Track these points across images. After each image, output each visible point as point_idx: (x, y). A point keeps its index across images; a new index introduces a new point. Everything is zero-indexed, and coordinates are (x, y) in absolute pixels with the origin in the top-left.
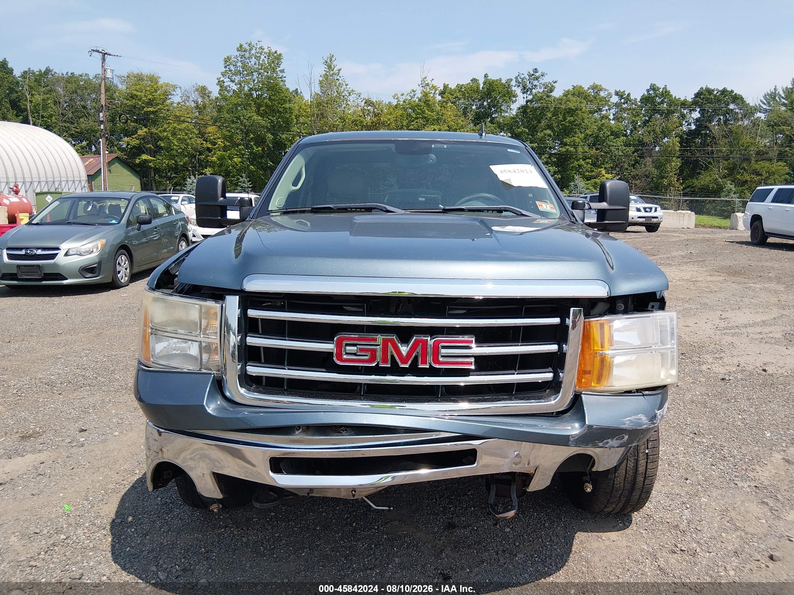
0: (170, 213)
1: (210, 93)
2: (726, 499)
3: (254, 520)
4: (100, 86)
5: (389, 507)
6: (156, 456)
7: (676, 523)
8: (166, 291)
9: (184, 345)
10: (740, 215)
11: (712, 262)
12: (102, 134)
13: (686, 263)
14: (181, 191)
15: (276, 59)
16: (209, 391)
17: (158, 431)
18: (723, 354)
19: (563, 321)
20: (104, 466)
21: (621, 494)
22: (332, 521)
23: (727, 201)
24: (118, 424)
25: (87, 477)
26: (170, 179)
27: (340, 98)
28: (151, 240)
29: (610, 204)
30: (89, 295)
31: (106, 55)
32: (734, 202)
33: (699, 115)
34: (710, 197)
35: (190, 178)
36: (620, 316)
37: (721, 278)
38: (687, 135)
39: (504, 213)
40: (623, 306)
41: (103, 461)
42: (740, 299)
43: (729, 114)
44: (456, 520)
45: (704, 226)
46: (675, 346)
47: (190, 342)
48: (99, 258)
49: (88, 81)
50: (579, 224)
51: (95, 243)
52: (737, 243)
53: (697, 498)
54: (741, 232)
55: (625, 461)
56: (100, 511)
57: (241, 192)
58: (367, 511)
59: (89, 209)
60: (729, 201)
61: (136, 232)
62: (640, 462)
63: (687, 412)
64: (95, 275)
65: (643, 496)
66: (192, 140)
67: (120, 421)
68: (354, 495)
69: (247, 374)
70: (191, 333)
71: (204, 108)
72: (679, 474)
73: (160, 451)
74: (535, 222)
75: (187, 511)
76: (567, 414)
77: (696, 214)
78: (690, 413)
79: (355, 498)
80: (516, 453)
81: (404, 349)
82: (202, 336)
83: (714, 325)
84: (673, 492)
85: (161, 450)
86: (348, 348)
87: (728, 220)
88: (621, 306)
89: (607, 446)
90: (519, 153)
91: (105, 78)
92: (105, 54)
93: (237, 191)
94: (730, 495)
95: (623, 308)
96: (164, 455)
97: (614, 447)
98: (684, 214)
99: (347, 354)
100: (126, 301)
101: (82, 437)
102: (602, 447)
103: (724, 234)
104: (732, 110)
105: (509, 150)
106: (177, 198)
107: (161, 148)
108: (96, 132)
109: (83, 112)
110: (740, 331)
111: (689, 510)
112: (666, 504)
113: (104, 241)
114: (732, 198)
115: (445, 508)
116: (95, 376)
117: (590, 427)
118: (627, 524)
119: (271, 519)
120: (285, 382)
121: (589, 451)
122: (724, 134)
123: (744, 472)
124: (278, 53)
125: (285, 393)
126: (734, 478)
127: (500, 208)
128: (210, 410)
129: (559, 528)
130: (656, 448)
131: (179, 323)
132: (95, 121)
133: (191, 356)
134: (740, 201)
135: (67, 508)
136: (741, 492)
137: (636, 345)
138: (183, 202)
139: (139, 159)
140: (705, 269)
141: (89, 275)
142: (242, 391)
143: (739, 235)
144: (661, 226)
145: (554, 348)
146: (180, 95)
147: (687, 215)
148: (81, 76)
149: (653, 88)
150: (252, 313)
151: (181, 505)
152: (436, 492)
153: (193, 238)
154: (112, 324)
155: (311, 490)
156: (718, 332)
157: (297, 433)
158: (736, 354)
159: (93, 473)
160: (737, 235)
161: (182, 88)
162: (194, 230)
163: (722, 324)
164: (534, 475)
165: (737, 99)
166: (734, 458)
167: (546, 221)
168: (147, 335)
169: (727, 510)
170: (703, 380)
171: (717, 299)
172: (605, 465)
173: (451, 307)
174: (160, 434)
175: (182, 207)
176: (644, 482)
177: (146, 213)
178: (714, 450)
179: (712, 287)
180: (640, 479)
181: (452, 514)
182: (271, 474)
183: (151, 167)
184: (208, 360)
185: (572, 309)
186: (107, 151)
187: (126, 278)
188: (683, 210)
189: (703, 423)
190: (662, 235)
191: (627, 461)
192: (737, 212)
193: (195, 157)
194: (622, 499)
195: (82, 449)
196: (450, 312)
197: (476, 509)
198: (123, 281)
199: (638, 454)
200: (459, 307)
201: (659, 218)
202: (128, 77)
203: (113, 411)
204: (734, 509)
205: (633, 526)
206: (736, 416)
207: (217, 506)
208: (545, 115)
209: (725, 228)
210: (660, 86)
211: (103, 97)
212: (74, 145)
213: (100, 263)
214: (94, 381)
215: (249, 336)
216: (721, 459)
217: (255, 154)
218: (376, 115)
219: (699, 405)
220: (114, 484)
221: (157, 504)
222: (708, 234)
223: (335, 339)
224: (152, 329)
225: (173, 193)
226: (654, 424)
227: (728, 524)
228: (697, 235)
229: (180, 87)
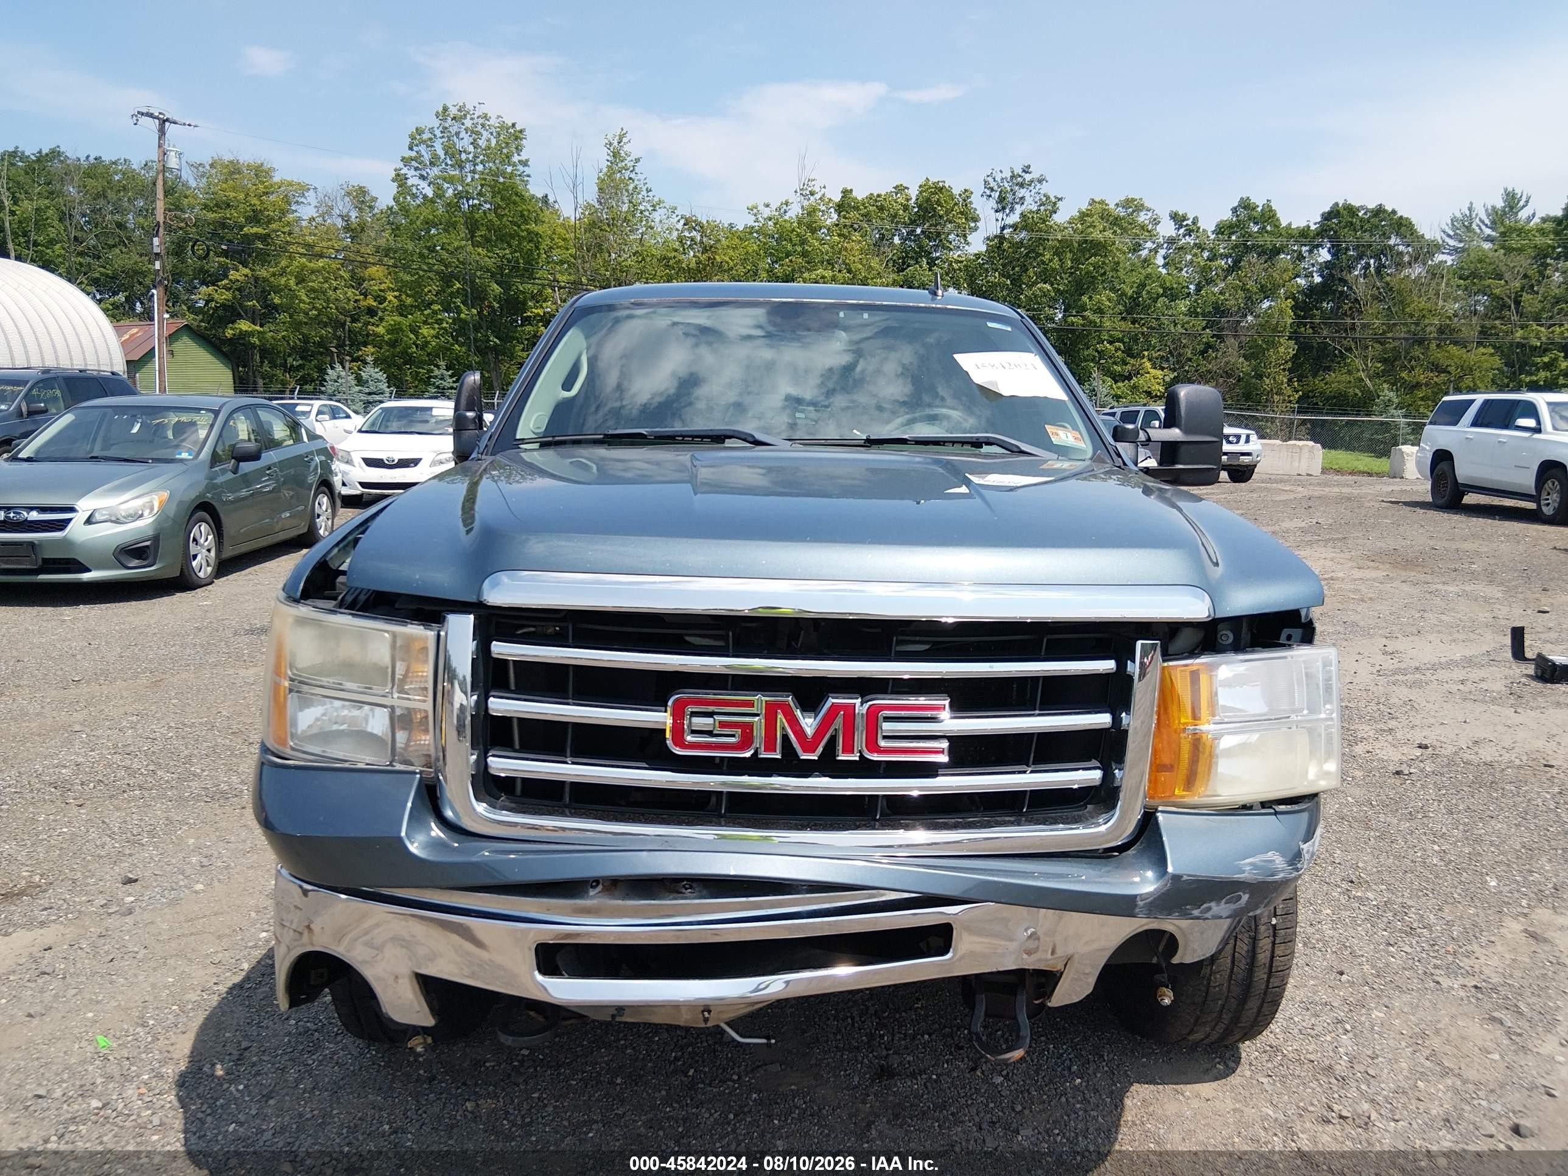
0: (298, 439)
1: (375, 199)
2: (1421, 1013)
3: (488, 1064)
4: (154, 184)
5: (768, 1038)
6: (295, 940)
7: (1327, 1063)
8: (320, 603)
9: (356, 713)
10: (1406, 449)
11: (1360, 541)
12: (158, 279)
13: (1310, 543)
14: (316, 394)
15: (514, 137)
16: (412, 808)
17: (301, 887)
18: (1392, 724)
19: (1121, 666)
20: (177, 955)
21: (1223, 1006)
22: (646, 1066)
23: (1382, 423)
24: (202, 866)
25: (141, 978)
26: (291, 369)
27: (634, 216)
28: (259, 492)
29: (1186, 431)
30: (134, 603)
31: (167, 124)
32: (1397, 426)
33: (1329, 257)
34: (1348, 415)
35: (333, 368)
36: (1232, 657)
37: (1380, 574)
38: (1306, 295)
39: (986, 449)
40: (1231, 636)
41: (173, 944)
42: (1417, 615)
43: (1385, 256)
44: (895, 1061)
45: (1338, 472)
46: (1334, 715)
47: (367, 708)
48: (156, 529)
49: (130, 175)
50: (1130, 471)
51: (146, 499)
52: (1406, 504)
53: (1364, 1011)
54: (1412, 482)
55: (1232, 942)
56: (171, 1049)
57: (436, 398)
58: (715, 1043)
59: (135, 430)
60: (1387, 423)
61: (230, 475)
62: (1261, 944)
63: (1334, 838)
64: (145, 563)
65: (1266, 1009)
66: (338, 292)
67: (205, 862)
68: (706, 1020)
69: (488, 773)
70: (370, 688)
71: (363, 230)
72: (1325, 963)
73: (306, 932)
74: (1044, 466)
75: (350, 1046)
76: (1129, 852)
77: (1324, 447)
78: (1338, 841)
79: (710, 1024)
80: (1029, 932)
81: (809, 724)
82: (396, 695)
83: (1373, 665)
84: (1318, 999)
85: (308, 927)
86: (695, 720)
87: (1384, 459)
88: (1227, 636)
89: (1208, 915)
90: (1009, 329)
91: (165, 169)
92: (164, 121)
93: (427, 395)
94: (1427, 1004)
95: (1231, 640)
96: (314, 938)
97: (1221, 917)
98: (1301, 448)
99: (693, 732)
100: (208, 615)
101: (130, 895)
102: (1198, 918)
103: (1378, 487)
104: (1391, 248)
105: (990, 325)
106: (307, 409)
107: (276, 308)
108: (144, 274)
109: (120, 235)
110: (1423, 677)
111: (1350, 1035)
112: (1304, 1024)
113: (166, 495)
114: (1393, 416)
115: (871, 1037)
116: (151, 768)
117: (1176, 878)
118: (1232, 1065)
119: (522, 1062)
120: (567, 789)
121: (1170, 925)
122: (1376, 292)
123: (1450, 958)
124: (518, 127)
125: (567, 811)
126: (1432, 971)
127: (978, 438)
128: (414, 848)
129: (1099, 1075)
130: (1291, 914)
131: (349, 668)
132: (141, 255)
133: (372, 737)
134: (1409, 424)
135: (102, 1043)
136: (1447, 998)
137: (1257, 712)
138: (320, 416)
139: (232, 329)
140: (1347, 555)
141: (135, 563)
142: (481, 808)
143: (1409, 488)
144: (1256, 470)
145: (1103, 719)
146: (314, 203)
147: (1306, 450)
148: (115, 163)
149: (1246, 205)
150: (500, 649)
151: (337, 1034)
152: (851, 1004)
153: (344, 488)
154: (183, 663)
155: (620, 1009)
156: (1382, 680)
157: (592, 892)
158: (1418, 723)
159: (155, 969)
160: (1405, 488)
161: (320, 189)
162: (344, 473)
163: (1389, 664)
164: (1062, 973)
165: (1402, 226)
166: (1431, 930)
167: (1066, 465)
168: (282, 693)
169: (1424, 1035)
170: (1359, 774)
171: (1376, 614)
172: (1194, 951)
173: (901, 638)
174: (305, 893)
175: (317, 425)
176: (1268, 981)
177: (249, 440)
178: (1391, 914)
179: (1364, 590)
180: (1261, 975)
181: (887, 1049)
182: (539, 978)
183: (254, 346)
184: (407, 745)
185: (1139, 643)
186: (168, 312)
187: (209, 569)
188: (1300, 440)
189: (1366, 861)
190: (1260, 488)
191: (1236, 941)
192: (1403, 444)
193: (343, 325)
194: (1224, 1016)
195: (129, 919)
196: (899, 648)
197: (934, 1037)
198: (201, 575)
199: (1256, 926)
200: (917, 638)
201: (1255, 456)
202: (212, 166)
203: (191, 841)
204: (1437, 1032)
205: (1244, 1070)
206: (1429, 845)
207: (422, 1041)
208: (1039, 255)
209: (1379, 475)
210: (1259, 201)
211: (160, 205)
212: (99, 302)
213: (156, 539)
214: (150, 779)
215: (494, 696)
216: (1406, 932)
217: (465, 322)
218: (705, 250)
219: (1356, 824)
220: (199, 992)
221: (289, 1034)
222: (1348, 485)
223: (670, 703)
224: (292, 680)
225: (299, 399)
226: (1297, 870)
227: (1428, 1063)
228: (1327, 489)
229: (315, 188)
